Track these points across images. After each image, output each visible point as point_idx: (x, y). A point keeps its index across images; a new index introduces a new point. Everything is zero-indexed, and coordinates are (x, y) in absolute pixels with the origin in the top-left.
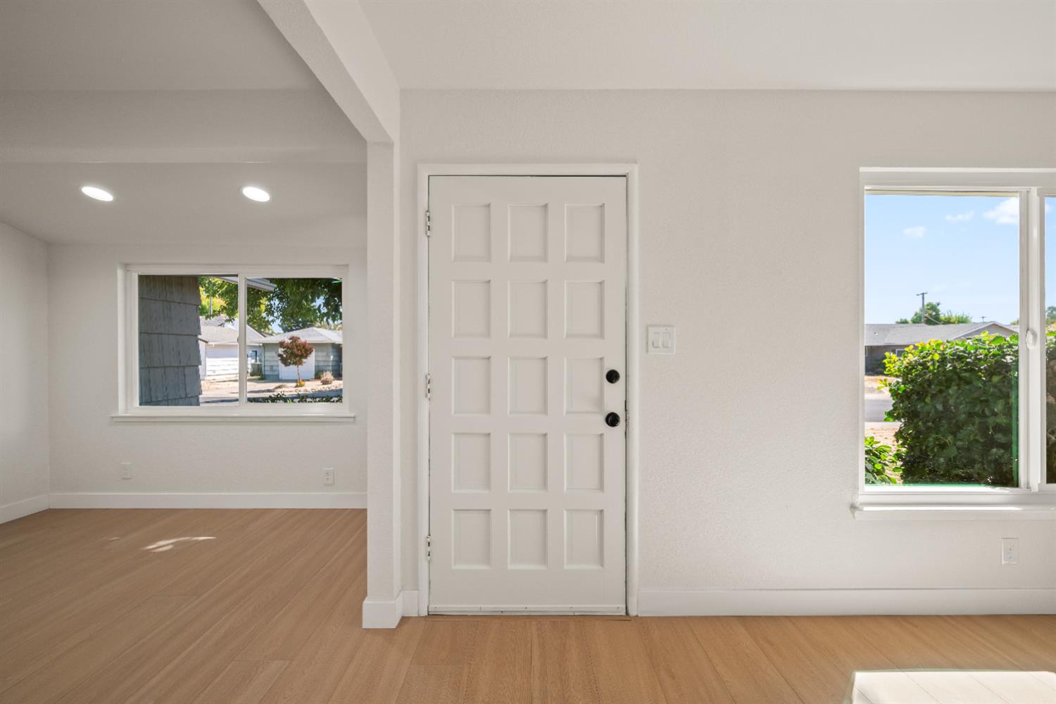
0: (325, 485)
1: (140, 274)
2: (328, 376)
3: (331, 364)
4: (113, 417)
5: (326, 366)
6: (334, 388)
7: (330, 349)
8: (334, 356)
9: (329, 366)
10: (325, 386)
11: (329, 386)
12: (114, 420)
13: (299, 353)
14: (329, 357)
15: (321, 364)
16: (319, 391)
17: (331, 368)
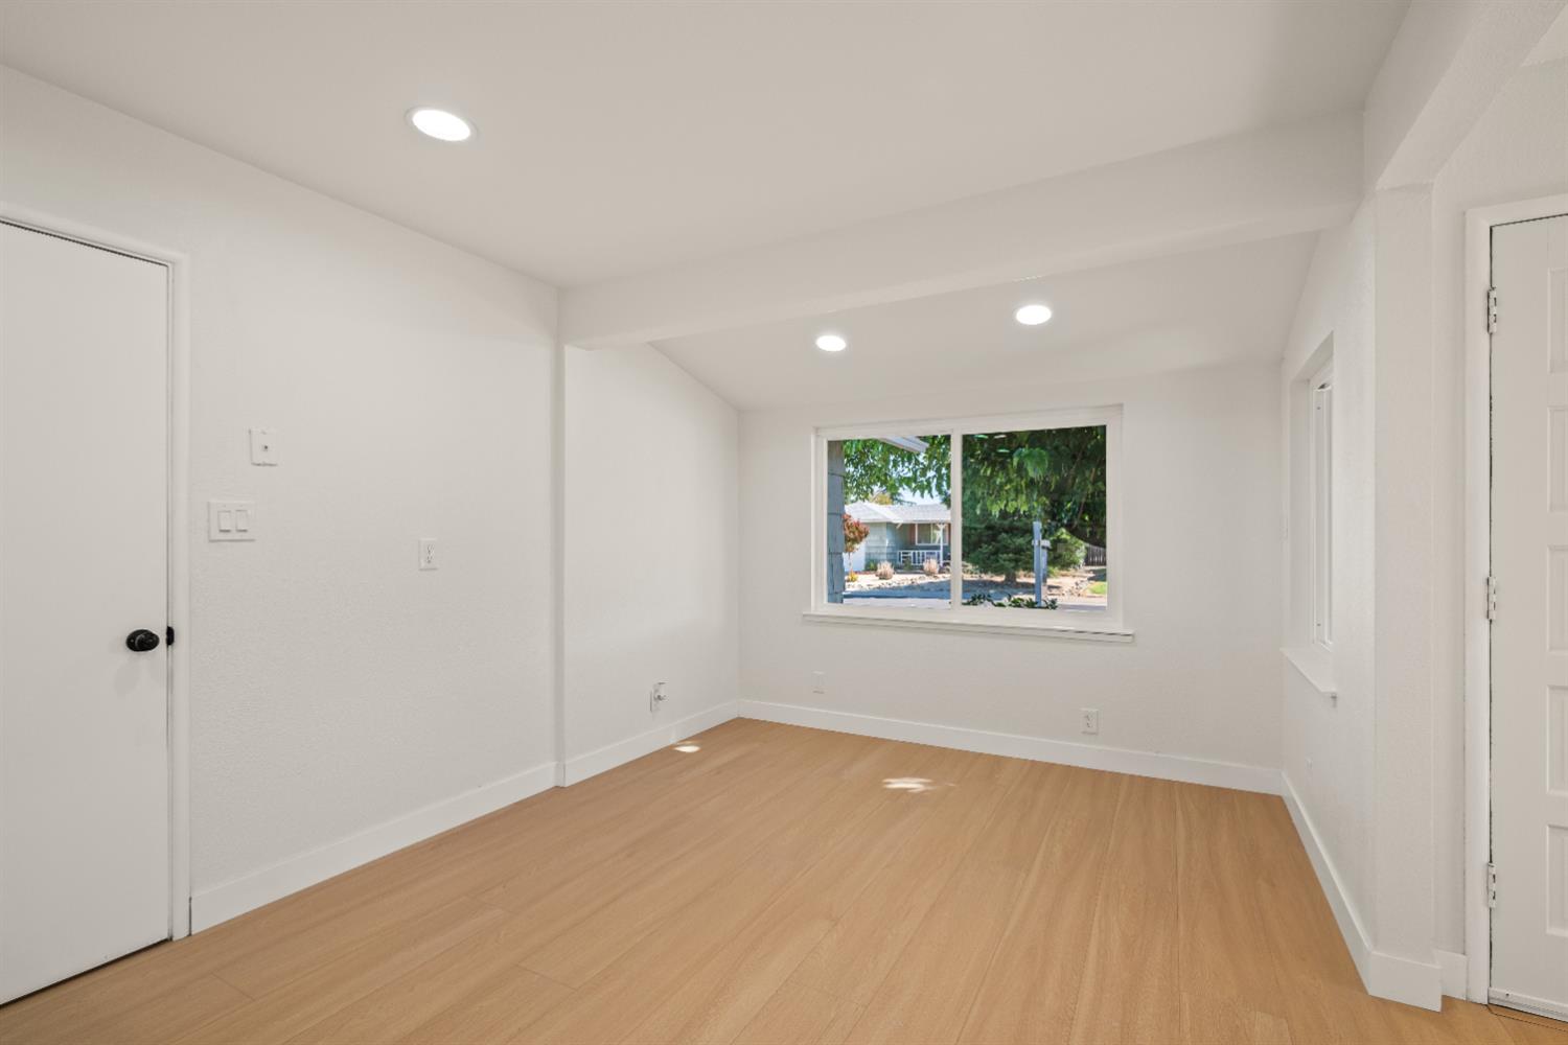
0: (1084, 733)
1: (831, 439)
2: (885, 567)
3: (885, 551)
4: (804, 616)
5: (880, 554)
6: (894, 585)
7: (884, 530)
8: (890, 542)
9: (883, 553)
10: (884, 581)
11: (889, 581)
12: (807, 618)
13: (852, 536)
14: (884, 542)
15: (873, 551)
16: (879, 588)
17: (885, 557)
